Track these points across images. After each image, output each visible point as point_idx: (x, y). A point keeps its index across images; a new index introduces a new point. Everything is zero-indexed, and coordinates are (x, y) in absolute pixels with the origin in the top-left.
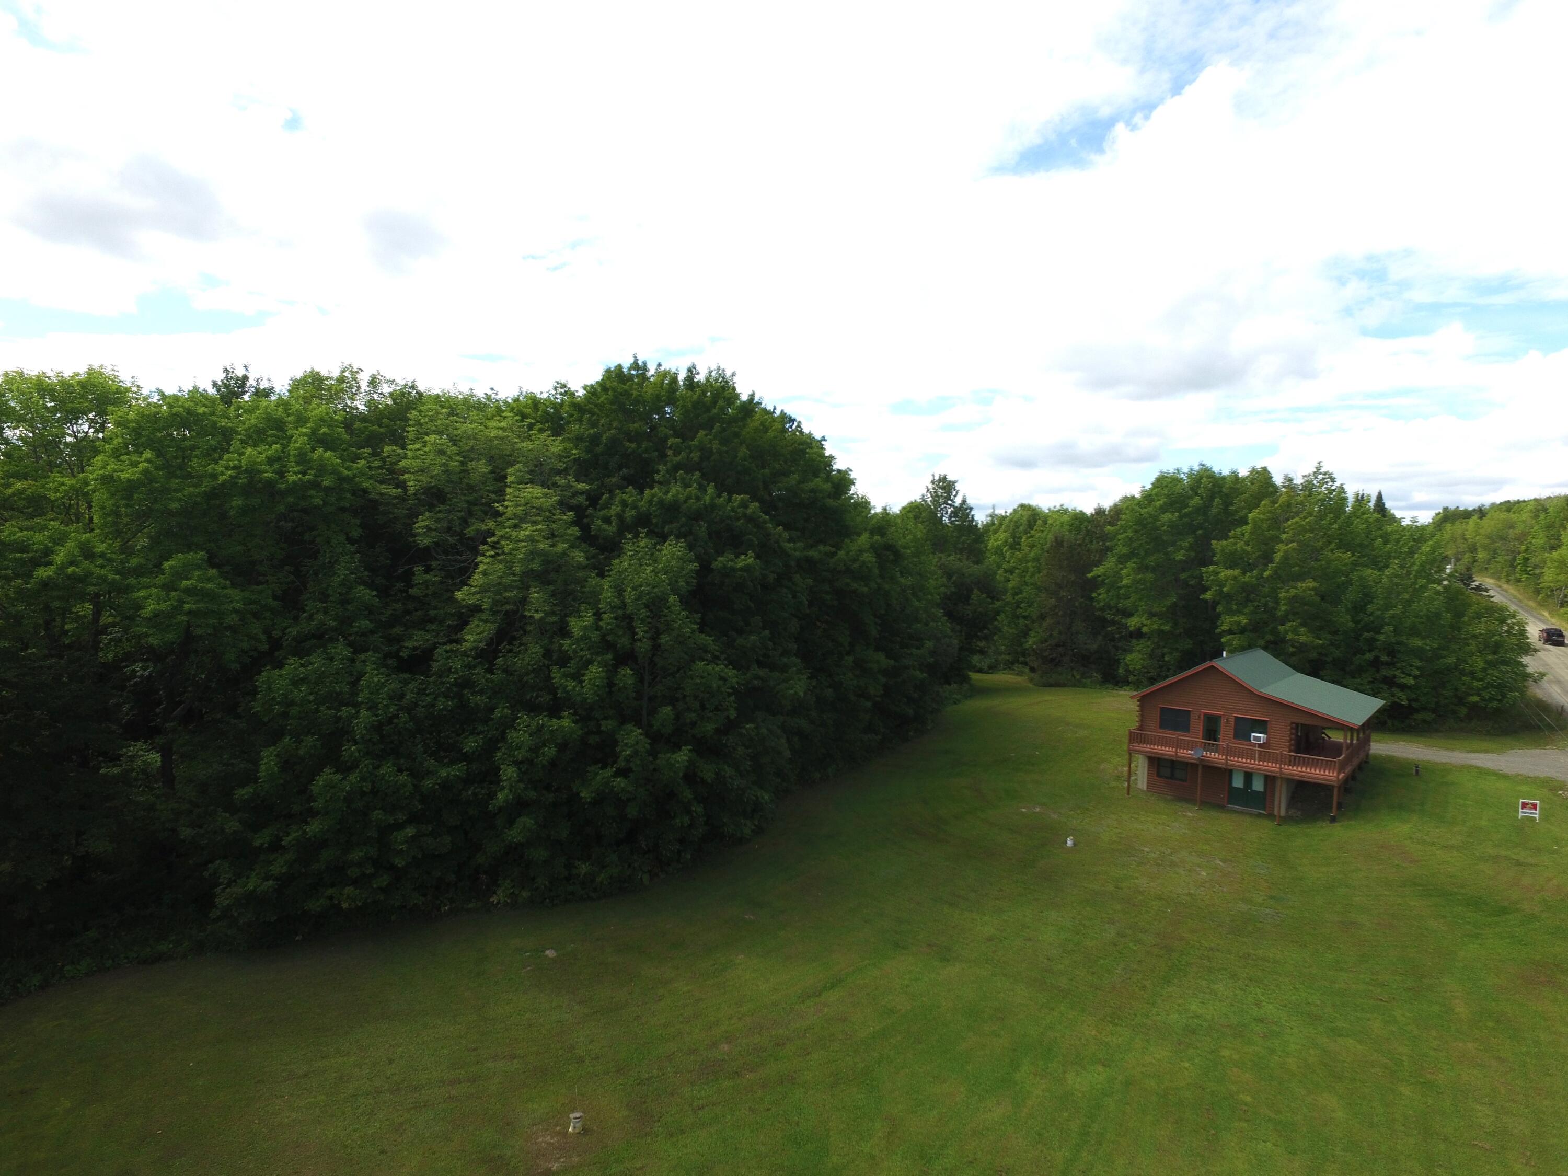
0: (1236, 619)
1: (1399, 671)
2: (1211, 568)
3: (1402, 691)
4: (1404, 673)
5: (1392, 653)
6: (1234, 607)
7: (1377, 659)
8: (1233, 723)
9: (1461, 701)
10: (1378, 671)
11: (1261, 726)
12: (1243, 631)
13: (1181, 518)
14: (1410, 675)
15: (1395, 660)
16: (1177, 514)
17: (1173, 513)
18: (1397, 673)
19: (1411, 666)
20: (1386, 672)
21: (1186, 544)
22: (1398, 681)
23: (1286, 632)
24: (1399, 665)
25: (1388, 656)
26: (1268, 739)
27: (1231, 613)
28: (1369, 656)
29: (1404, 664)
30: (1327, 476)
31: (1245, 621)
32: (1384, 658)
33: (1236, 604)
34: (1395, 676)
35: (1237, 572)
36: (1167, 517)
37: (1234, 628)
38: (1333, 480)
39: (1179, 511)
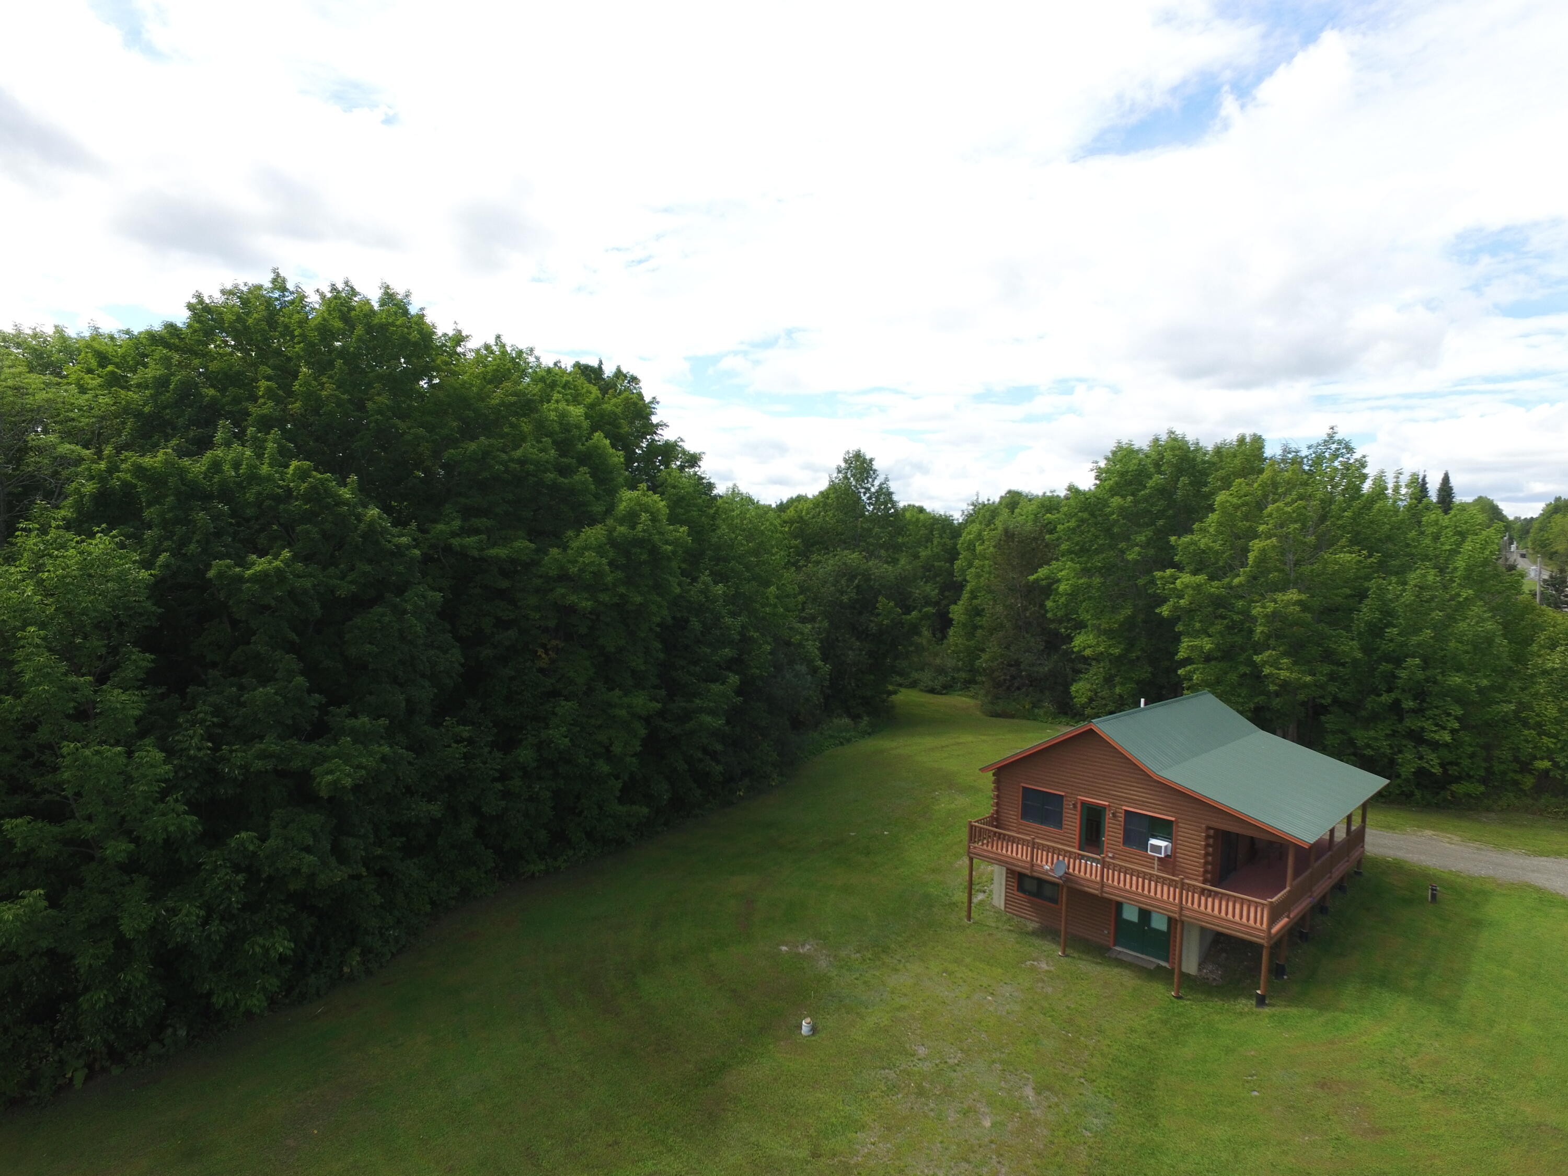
0: (1197, 642)
1: (1429, 722)
2: (1169, 572)
3: (1433, 751)
4: (1437, 725)
5: (1420, 694)
6: (1198, 625)
7: (1397, 703)
8: (1122, 819)
9: (1525, 767)
10: (1401, 720)
11: (1162, 828)
12: (1208, 658)
13: (1136, 503)
14: (1444, 728)
15: (1425, 705)
16: (1130, 498)
17: (1124, 497)
18: (1428, 725)
19: (1449, 715)
20: (1410, 723)
21: (1141, 538)
22: (1427, 736)
23: (1265, 663)
24: (1429, 713)
25: (1415, 699)
26: (1174, 849)
27: (1196, 634)
28: (1386, 698)
29: (1436, 712)
30: (1343, 445)
31: (1208, 647)
32: (1409, 704)
33: (1200, 621)
34: (1423, 729)
35: (1201, 578)
36: (1116, 501)
37: (1194, 655)
38: (1350, 450)
39: (1133, 494)
